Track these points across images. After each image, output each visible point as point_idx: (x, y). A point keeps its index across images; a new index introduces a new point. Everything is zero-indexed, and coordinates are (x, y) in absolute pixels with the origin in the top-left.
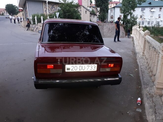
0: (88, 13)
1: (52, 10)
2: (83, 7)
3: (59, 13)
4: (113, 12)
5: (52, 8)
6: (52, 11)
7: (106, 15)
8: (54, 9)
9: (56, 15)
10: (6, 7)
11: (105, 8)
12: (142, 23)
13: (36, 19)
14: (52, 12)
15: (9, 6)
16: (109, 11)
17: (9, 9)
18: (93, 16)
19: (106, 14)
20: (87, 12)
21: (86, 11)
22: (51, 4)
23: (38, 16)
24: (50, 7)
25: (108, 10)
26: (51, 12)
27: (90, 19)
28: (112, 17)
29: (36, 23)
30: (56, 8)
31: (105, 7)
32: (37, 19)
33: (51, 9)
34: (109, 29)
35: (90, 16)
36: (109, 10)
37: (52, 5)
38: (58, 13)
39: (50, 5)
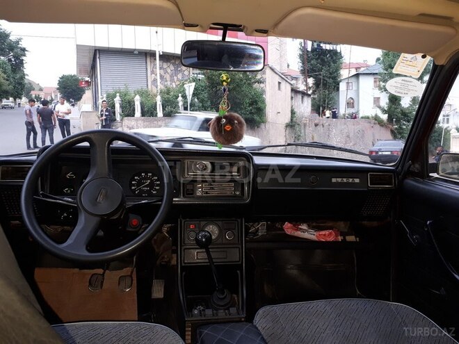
0: (286, 88)
1: (175, 78)
2: (272, 69)
3: (194, 84)
4: (355, 88)
5: (176, 71)
6: (174, 84)
7: (333, 98)
8: (180, 76)
9: (184, 90)
10: (60, 83)
11: (329, 78)
12: (444, 119)
13: (117, 106)
14: (174, 86)
15: (68, 79)
16: (342, 86)
17: (65, 88)
18: (300, 96)
19: (334, 94)
20: (283, 84)
21: (279, 83)
22: (173, 61)
23: (123, 96)
24: (169, 71)
25: (339, 84)
26: (171, 84)
27: (292, 107)
28: (350, 104)
29: (118, 117)
30: (186, 73)
31: (331, 74)
32: (122, 107)
33: (172, 76)
34: (348, 136)
35: (292, 98)
36: (341, 84)
37: (174, 64)
38: (190, 84)
39: (169, 64)
